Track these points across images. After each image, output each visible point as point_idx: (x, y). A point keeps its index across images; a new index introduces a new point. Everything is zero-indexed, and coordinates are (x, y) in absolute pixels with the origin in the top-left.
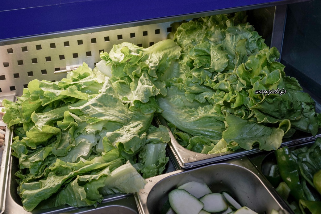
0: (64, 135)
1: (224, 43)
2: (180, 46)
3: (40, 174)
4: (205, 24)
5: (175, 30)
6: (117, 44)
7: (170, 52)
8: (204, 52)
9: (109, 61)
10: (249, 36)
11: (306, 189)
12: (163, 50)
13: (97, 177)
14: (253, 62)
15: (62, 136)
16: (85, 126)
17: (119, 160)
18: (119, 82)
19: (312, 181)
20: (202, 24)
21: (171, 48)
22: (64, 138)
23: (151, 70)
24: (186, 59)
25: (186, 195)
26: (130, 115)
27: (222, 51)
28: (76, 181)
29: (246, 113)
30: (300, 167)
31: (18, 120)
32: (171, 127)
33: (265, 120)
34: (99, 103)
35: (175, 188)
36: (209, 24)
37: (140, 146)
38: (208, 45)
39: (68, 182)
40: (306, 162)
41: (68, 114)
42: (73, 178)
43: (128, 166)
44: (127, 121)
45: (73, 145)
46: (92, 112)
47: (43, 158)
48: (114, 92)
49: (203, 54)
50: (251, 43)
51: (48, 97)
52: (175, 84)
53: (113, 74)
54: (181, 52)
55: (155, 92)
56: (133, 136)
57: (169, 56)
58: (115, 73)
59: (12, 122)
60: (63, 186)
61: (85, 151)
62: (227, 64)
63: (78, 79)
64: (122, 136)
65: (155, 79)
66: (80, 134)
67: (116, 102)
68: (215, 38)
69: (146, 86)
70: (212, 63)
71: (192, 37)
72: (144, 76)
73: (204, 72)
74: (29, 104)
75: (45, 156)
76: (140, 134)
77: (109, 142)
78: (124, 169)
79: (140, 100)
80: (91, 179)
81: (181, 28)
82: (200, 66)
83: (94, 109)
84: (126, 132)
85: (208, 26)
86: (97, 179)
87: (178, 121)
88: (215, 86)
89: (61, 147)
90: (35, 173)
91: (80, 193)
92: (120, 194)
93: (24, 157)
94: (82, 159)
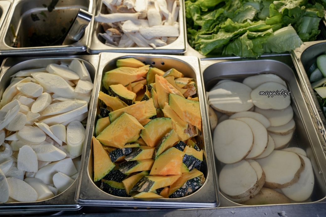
3: (210, 30)
13: (262, 34)
17: (280, 24)
22: (233, 4)
28: (246, 34)
35: (323, 54)
39: (236, 37)
42: (241, 34)
43: (289, 28)
45: (241, 9)
47: (215, 17)
56: (295, 6)
60: (231, 40)
64: (286, 5)
66: (248, 1)
75: (217, 16)
76: (300, 6)
77: (275, 9)
78: (286, 30)
80: (257, 35)
84: (289, 2)
86: (263, 35)
89: (230, 11)
90: (207, 30)
91: (248, 45)
92: (276, 53)
93: (198, 17)
94: (249, 21)
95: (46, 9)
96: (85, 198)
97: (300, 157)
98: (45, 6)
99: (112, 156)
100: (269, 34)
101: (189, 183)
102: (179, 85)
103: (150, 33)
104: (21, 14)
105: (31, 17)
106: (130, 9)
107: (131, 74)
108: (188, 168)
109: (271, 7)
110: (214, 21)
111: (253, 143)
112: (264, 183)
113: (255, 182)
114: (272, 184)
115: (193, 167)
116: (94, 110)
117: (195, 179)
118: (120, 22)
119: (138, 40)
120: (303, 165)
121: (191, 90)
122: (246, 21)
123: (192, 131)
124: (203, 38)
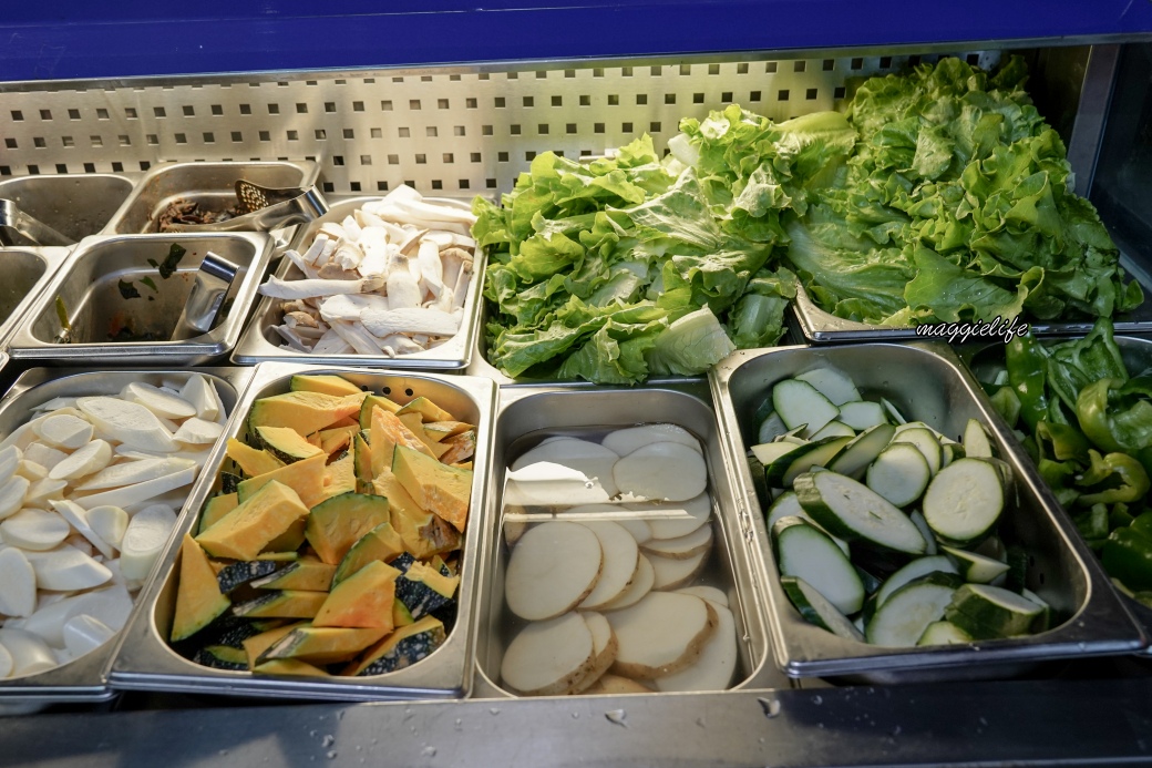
0: (589, 262)
1: (954, 127)
2: (859, 129)
4: (922, 84)
5: (851, 95)
6: (719, 110)
7: (831, 138)
8: (904, 138)
9: (695, 137)
10: (1014, 114)
11: (1056, 413)
12: (815, 131)
13: (644, 327)
14: (1002, 159)
15: (585, 263)
16: (633, 246)
18: (712, 181)
19: (1074, 402)
20: (915, 83)
21: (836, 130)
22: (589, 266)
23: (780, 158)
24: (864, 156)
25: (809, 392)
26: (723, 238)
27: (942, 139)
28: (605, 327)
29: (962, 259)
30: (1050, 369)
31: (500, 235)
32: (804, 278)
33: (998, 269)
34: (665, 208)
35: (789, 377)
36: (931, 84)
37: (733, 289)
38: (915, 124)
39: (587, 337)
40: (1069, 366)
41: (603, 220)
43: (705, 311)
44: (716, 248)
45: (605, 277)
46: (648, 221)
47: (545, 294)
48: (698, 191)
49: (902, 144)
50: (1017, 131)
51: (569, 186)
52: (829, 201)
53: (700, 163)
54: (856, 142)
55: (780, 199)
56: (722, 268)
57: (828, 145)
58: (704, 163)
59: (489, 238)
60: (577, 344)
61: (628, 288)
62: (946, 164)
63: (628, 164)
64: (700, 265)
65: (786, 180)
66: (621, 260)
67: (700, 210)
68: (936, 114)
69: (764, 185)
70: (915, 161)
71: (888, 110)
72: (765, 169)
73: (896, 179)
74: (527, 203)
75: (549, 293)
76: (738, 268)
77: (674, 271)
79: (747, 209)
80: (631, 330)
81: (866, 90)
82: (890, 165)
83: (653, 217)
84: (710, 260)
85: (926, 90)
86: (642, 331)
87: (820, 270)
88: (911, 208)
89: (581, 280)
90: (526, 323)
91: (608, 350)
92: (680, 376)
93: (508, 294)
94: (619, 301)
95: (157, 271)
96: (127, 669)
97: (707, 605)
98: (153, 264)
99: (223, 578)
100: (661, 328)
101: (405, 645)
102: (431, 434)
103: (385, 321)
104: (93, 279)
105: (117, 289)
106: (348, 270)
107: (320, 408)
108: (411, 611)
109: (666, 269)
110: (546, 304)
111: (599, 572)
112: (611, 662)
113: (585, 658)
114: (632, 666)
115: (423, 611)
116: (208, 480)
117: (420, 637)
118: (320, 298)
119: (358, 338)
120: (712, 624)
121: (461, 447)
122: (614, 301)
123: (442, 534)
124: (515, 340)
